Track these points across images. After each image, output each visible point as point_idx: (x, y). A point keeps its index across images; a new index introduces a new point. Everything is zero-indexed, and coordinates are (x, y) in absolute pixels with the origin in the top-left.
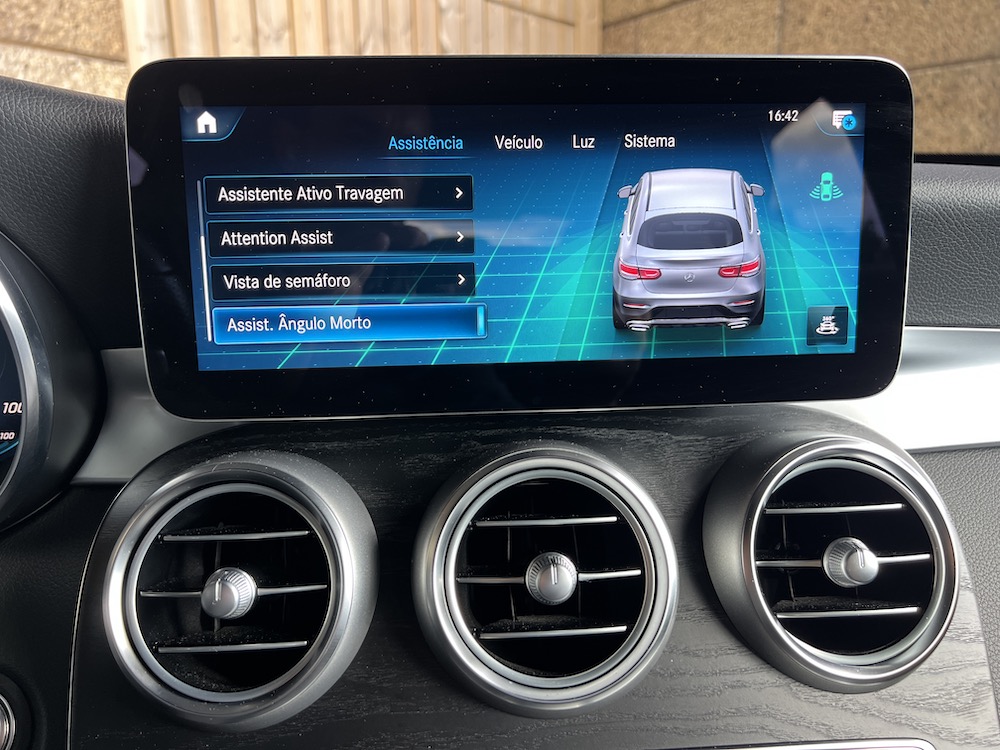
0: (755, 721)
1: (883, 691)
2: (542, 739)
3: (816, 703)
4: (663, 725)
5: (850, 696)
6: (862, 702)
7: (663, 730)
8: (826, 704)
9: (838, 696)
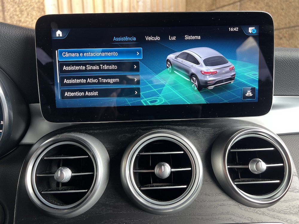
0: (228, 216)
1: (269, 207)
2: (160, 221)
3: (247, 211)
4: (199, 217)
5: (259, 209)
6: (262, 211)
7: (198, 219)
8: (251, 211)
9: (255, 209)
